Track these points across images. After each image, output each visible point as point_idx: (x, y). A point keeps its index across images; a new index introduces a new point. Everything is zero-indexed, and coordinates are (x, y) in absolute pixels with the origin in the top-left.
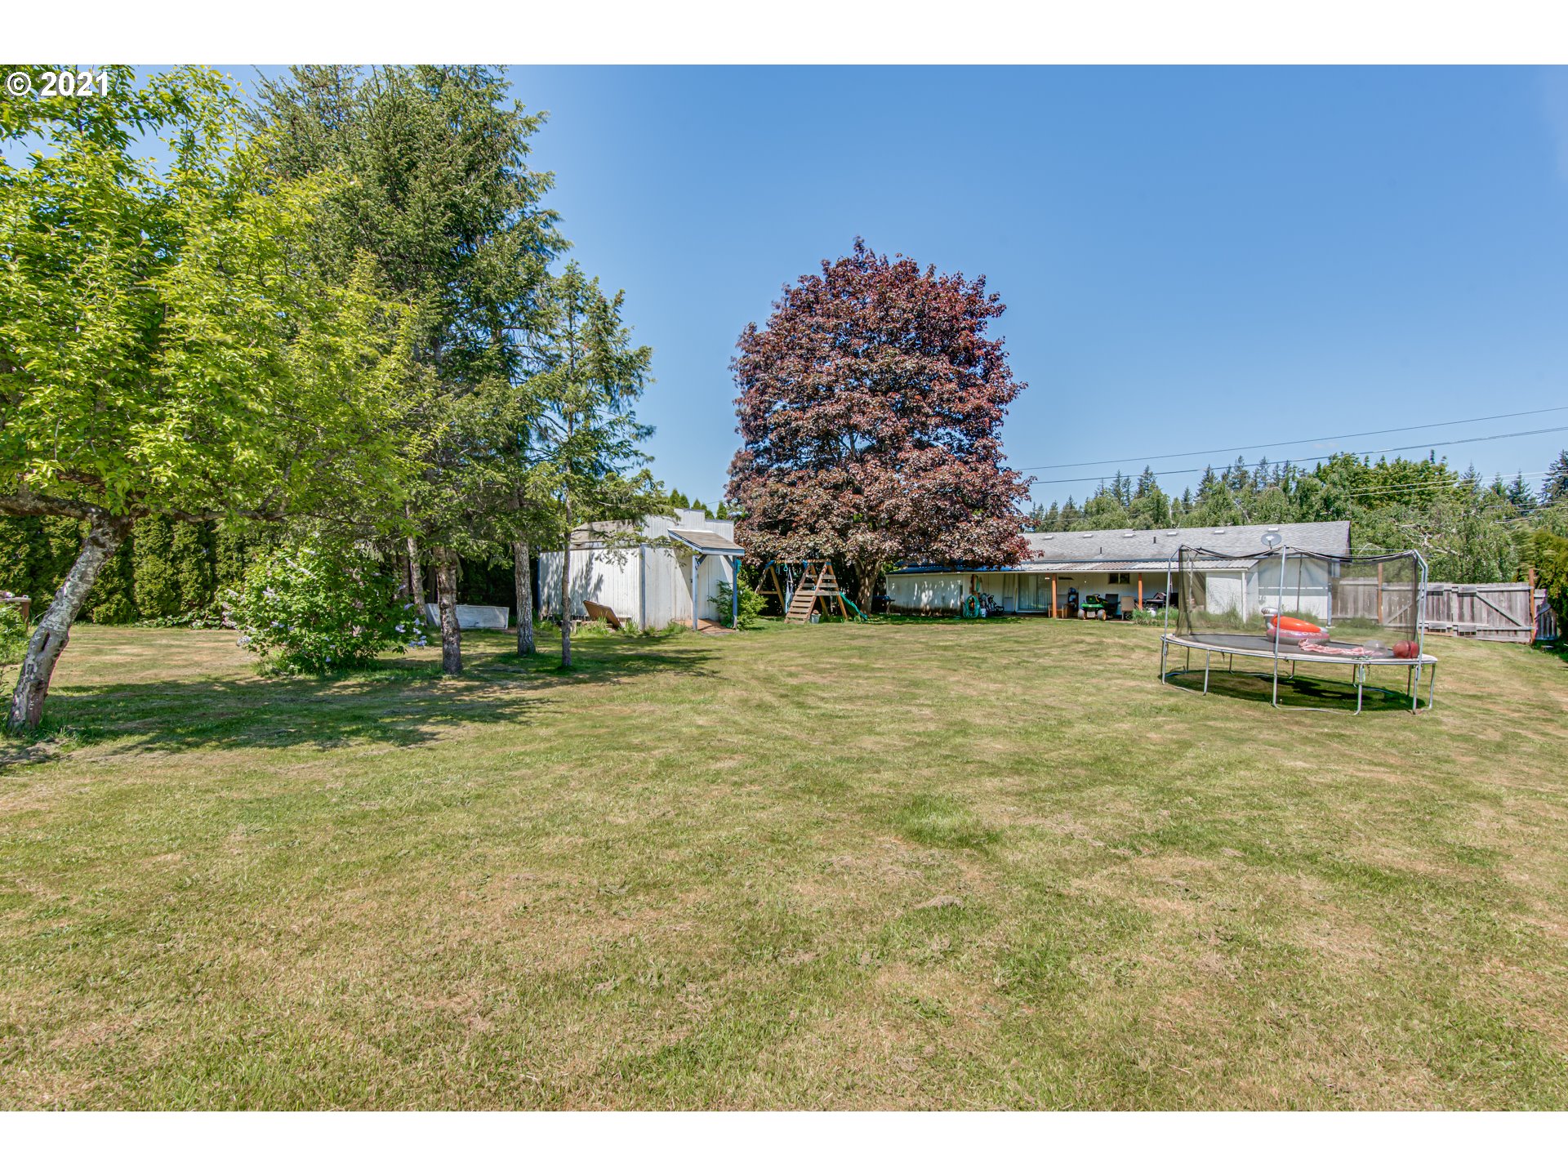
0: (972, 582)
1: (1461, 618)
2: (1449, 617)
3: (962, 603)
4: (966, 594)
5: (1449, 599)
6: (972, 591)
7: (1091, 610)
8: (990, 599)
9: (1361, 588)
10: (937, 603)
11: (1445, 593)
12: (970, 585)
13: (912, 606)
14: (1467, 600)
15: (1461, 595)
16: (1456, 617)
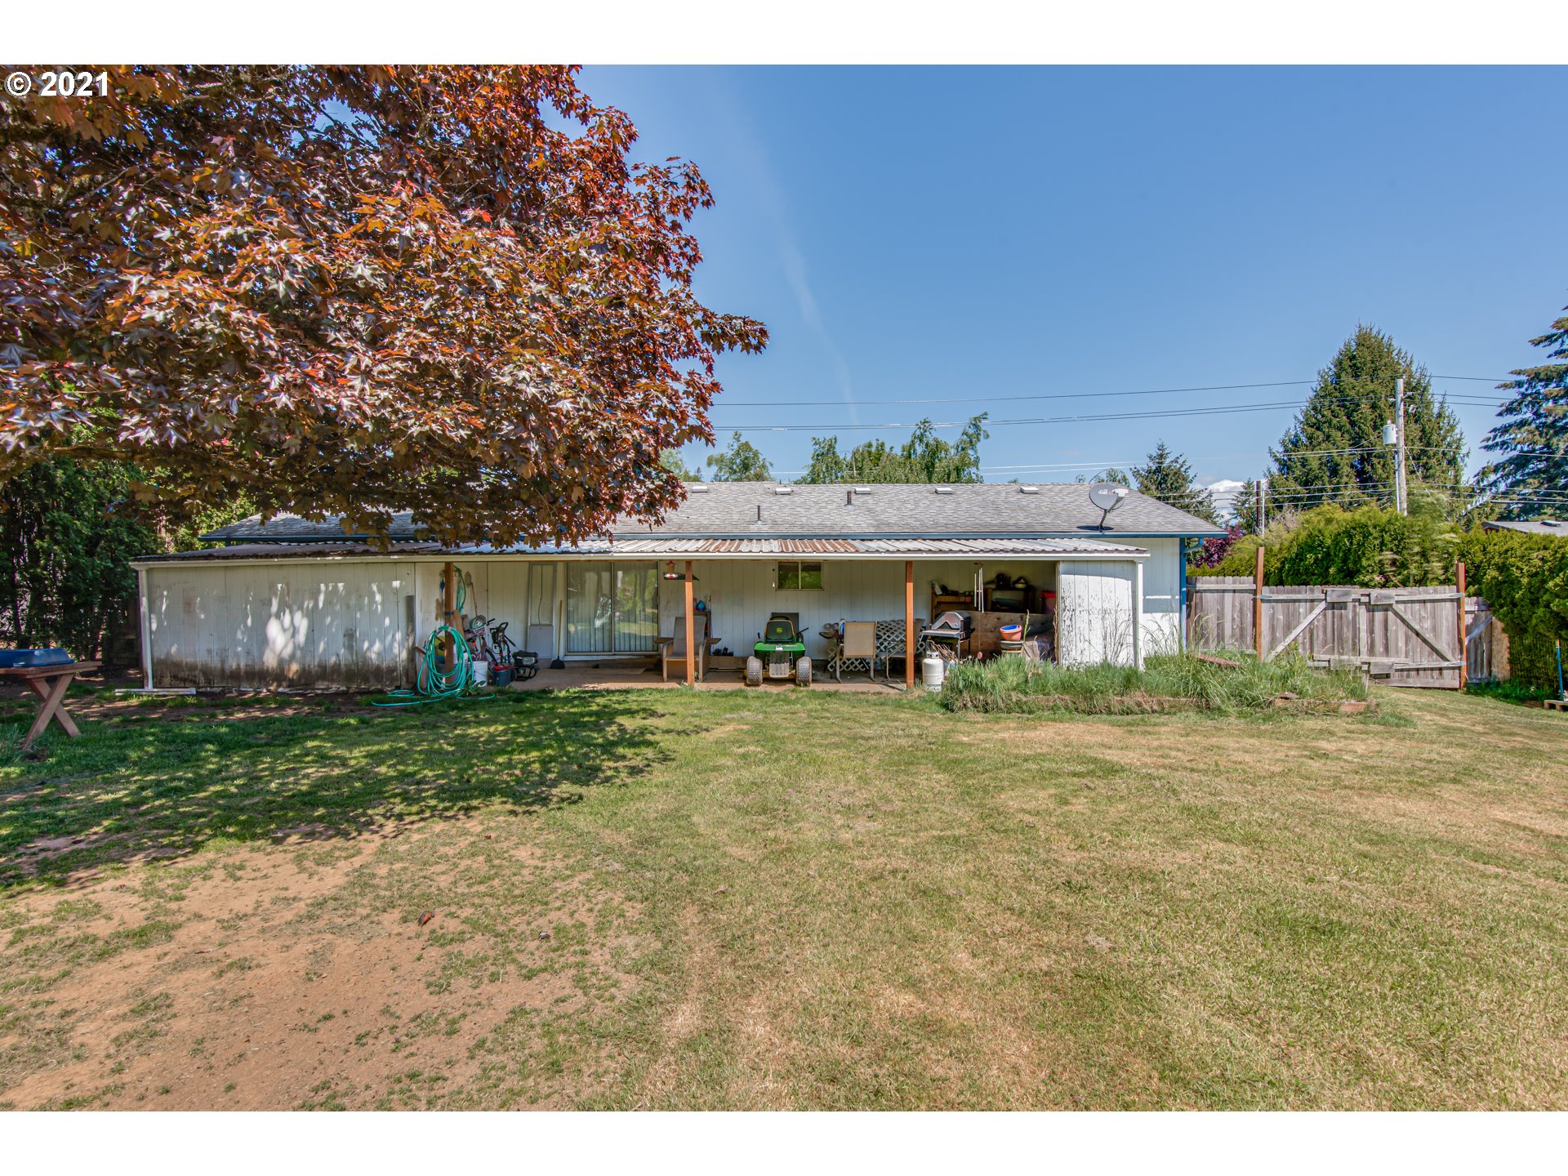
0: (445, 585)
1: (1371, 650)
2: (1356, 650)
3: (413, 651)
4: (429, 624)
5: (1355, 614)
6: (446, 611)
7: (780, 658)
8: (498, 633)
9: (1228, 597)
10: (331, 651)
11: (1350, 606)
12: (437, 594)
13: (237, 660)
14: (1379, 616)
15: (1371, 608)
16: (1364, 648)
